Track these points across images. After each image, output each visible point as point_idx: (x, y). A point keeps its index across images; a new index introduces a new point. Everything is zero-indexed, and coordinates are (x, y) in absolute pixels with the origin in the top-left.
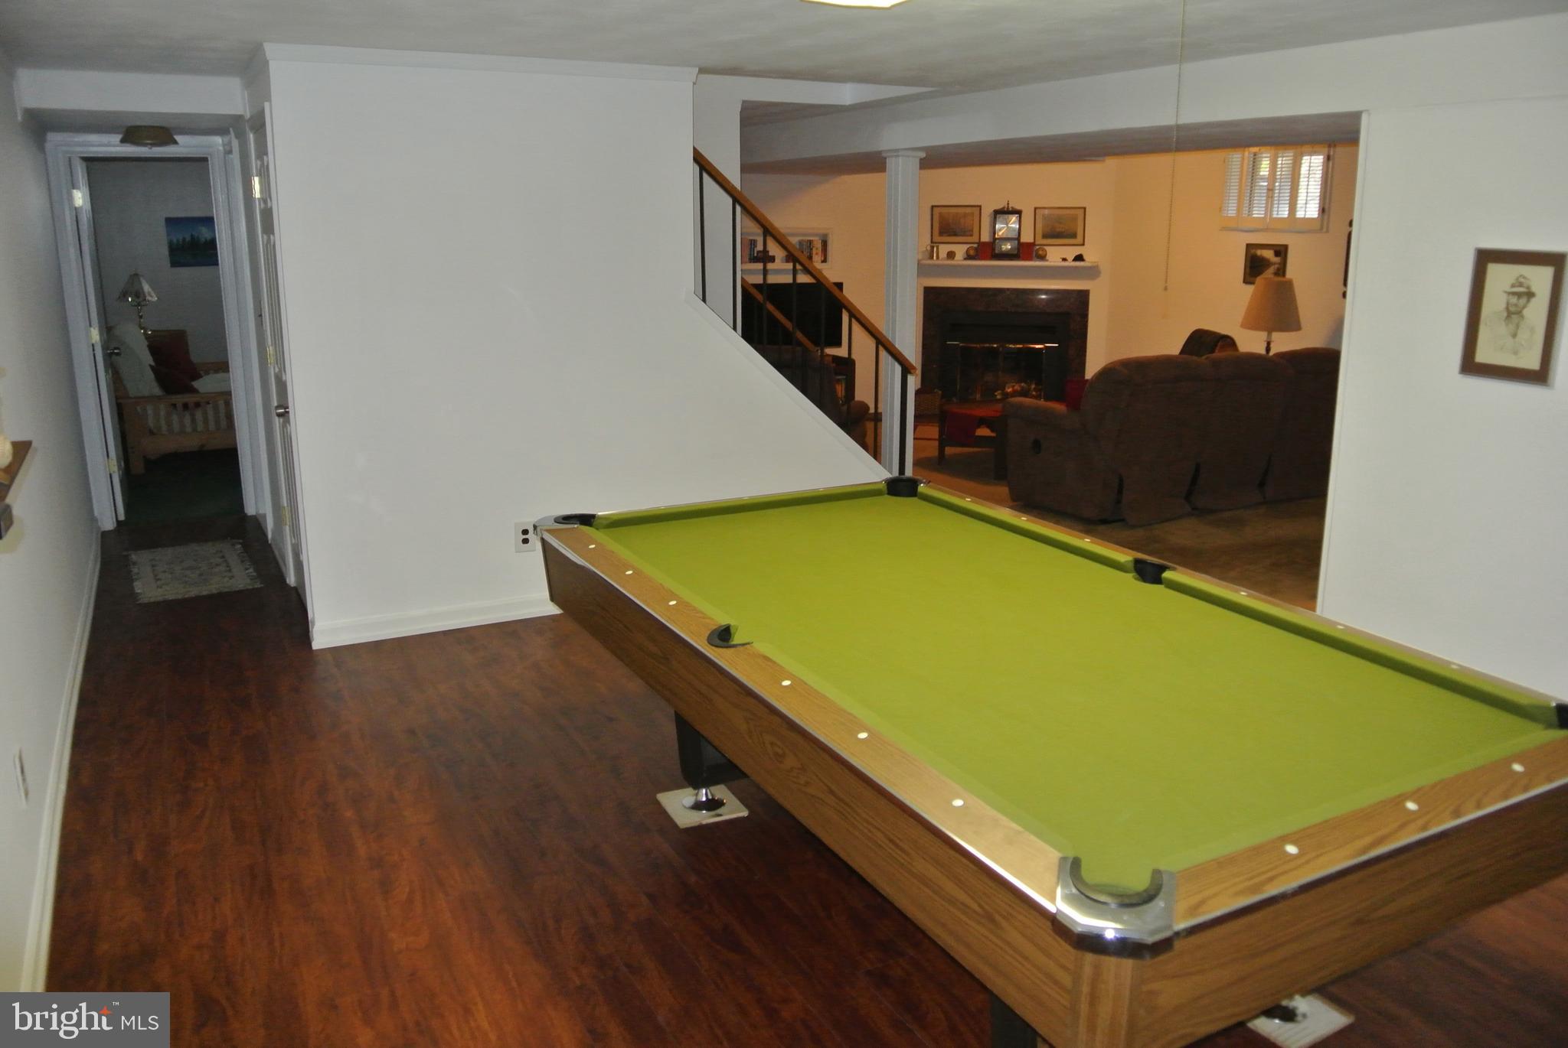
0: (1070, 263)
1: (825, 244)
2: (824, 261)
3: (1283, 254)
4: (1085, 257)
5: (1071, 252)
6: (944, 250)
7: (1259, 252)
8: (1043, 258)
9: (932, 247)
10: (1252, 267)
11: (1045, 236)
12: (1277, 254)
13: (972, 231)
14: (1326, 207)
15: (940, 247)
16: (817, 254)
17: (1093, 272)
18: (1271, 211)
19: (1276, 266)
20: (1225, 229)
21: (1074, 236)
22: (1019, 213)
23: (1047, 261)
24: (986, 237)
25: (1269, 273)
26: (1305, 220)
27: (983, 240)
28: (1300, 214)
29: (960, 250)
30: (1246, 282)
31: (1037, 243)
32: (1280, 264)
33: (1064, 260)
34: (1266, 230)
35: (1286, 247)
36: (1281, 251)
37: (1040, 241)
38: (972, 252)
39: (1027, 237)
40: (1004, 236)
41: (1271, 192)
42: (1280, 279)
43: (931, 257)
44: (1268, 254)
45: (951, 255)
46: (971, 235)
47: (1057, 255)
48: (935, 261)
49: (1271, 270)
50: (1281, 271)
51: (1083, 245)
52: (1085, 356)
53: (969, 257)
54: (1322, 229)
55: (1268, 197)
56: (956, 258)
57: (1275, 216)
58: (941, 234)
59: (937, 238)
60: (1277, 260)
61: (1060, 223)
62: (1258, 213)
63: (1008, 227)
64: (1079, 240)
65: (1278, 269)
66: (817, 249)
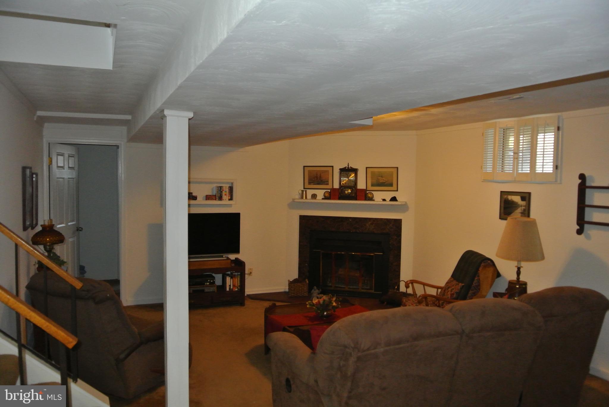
0: (388, 202)
1: (231, 189)
2: (231, 199)
3: (527, 199)
4: (397, 199)
5: (389, 195)
6: (310, 193)
7: (510, 197)
8: (371, 199)
9: (303, 191)
10: (505, 208)
11: (373, 185)
12: (523, 199)
13: (328, 182)
14: (559, 165)
15: (307, 191)
16: (226, 195)
17: (404, 208)
18: (517, 168)
19: (523, 208)
20: (485, 181)
21: (391, 185)
22: (355, 171)
23: (374, 200)
24: (336, 186)
25: (517, 213)
26: (543, 174)
27: (334, 187)
28: (539, 170)
29: (320, 194)
30: (500, 218)
31: (368, 189)
32: (525, 206)
33: (384, 200)
34: (515, 181)
35: (529, 194)
36: (526, 197)
37: (370, 188)
38: (327, 195)
39: (361, 185)
40: (347, 185)
41: (516, 155)
42: (526, 219)
43: (302, 198)
44: (517, 199)
45: (314, 196)
46: (328, 184)
47: (379, 196)
48: (304, 200)
49: (519, 210)
50: (527, 212)
51: (397, 191)
52: (400, 261)
53: (325, 198)
54: (556, 181)
55: (514, 158)
56: (317, 198)
57: (520, 172)
58: (310, 183)
59: (307, 186)
60: (523, 203)
61: (382, 177)
62: (508, 169)
63: (348, 179)
64: (394, 188)
65: (524, 210)
66: (226, 192)
